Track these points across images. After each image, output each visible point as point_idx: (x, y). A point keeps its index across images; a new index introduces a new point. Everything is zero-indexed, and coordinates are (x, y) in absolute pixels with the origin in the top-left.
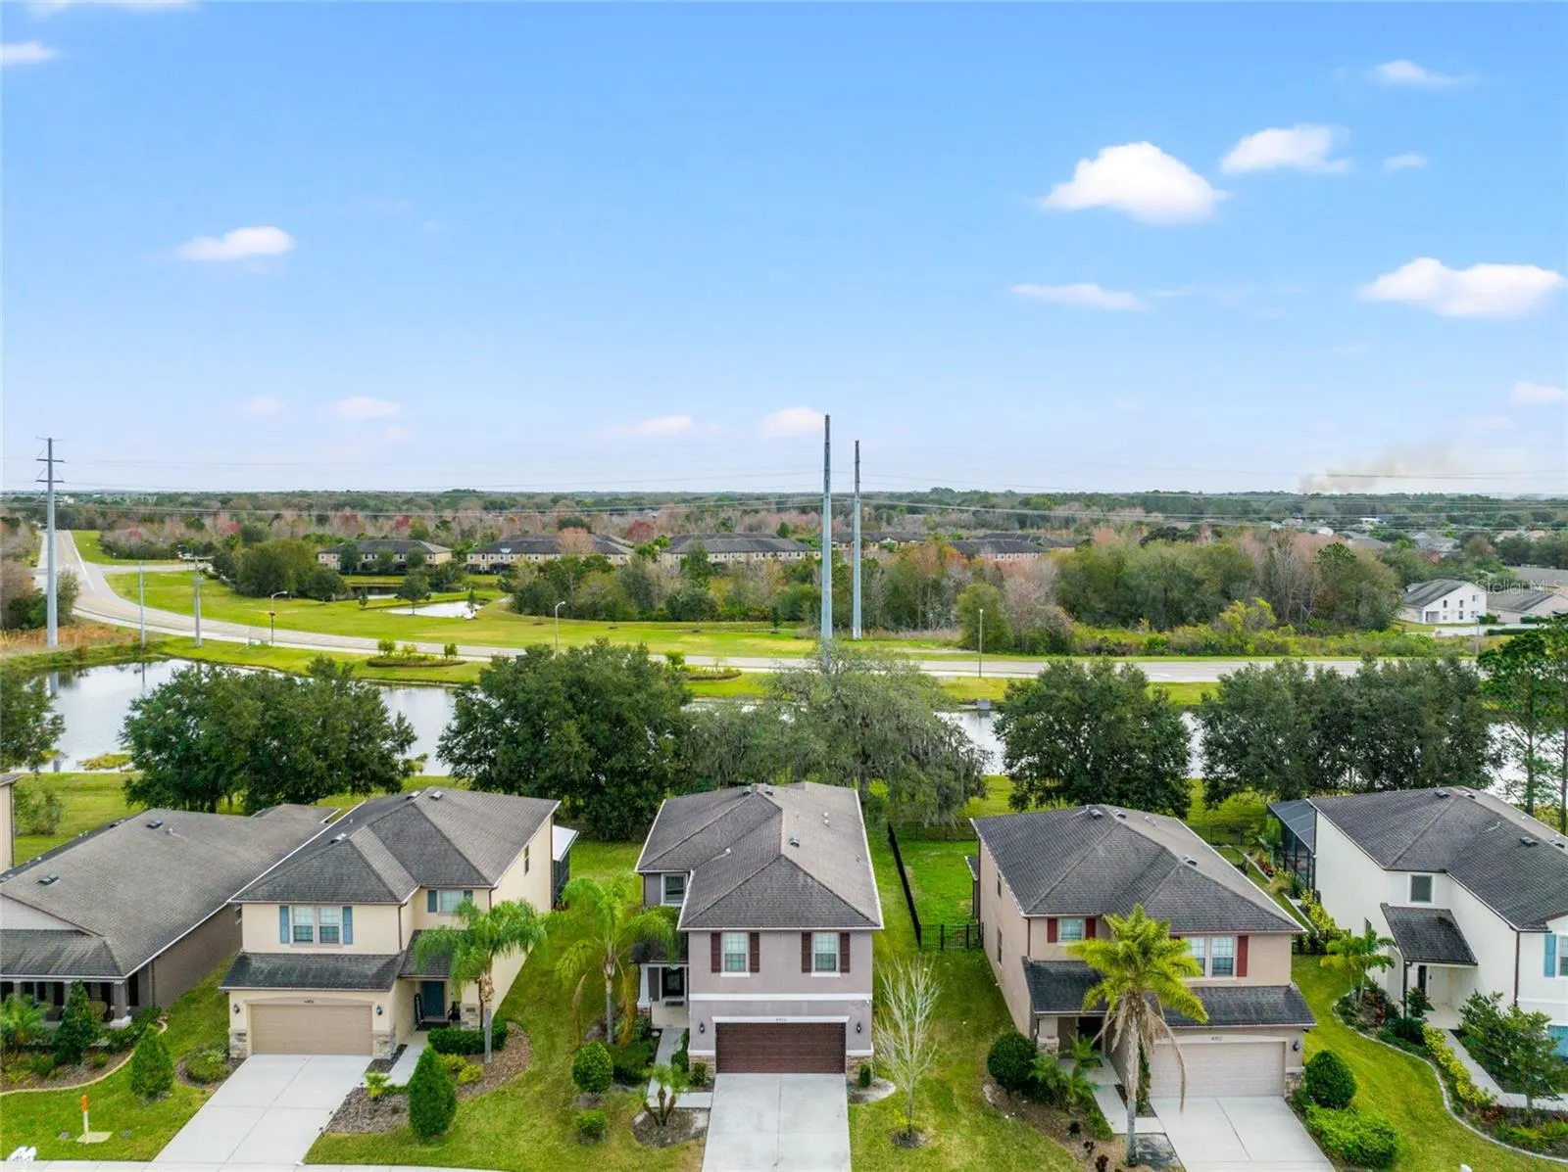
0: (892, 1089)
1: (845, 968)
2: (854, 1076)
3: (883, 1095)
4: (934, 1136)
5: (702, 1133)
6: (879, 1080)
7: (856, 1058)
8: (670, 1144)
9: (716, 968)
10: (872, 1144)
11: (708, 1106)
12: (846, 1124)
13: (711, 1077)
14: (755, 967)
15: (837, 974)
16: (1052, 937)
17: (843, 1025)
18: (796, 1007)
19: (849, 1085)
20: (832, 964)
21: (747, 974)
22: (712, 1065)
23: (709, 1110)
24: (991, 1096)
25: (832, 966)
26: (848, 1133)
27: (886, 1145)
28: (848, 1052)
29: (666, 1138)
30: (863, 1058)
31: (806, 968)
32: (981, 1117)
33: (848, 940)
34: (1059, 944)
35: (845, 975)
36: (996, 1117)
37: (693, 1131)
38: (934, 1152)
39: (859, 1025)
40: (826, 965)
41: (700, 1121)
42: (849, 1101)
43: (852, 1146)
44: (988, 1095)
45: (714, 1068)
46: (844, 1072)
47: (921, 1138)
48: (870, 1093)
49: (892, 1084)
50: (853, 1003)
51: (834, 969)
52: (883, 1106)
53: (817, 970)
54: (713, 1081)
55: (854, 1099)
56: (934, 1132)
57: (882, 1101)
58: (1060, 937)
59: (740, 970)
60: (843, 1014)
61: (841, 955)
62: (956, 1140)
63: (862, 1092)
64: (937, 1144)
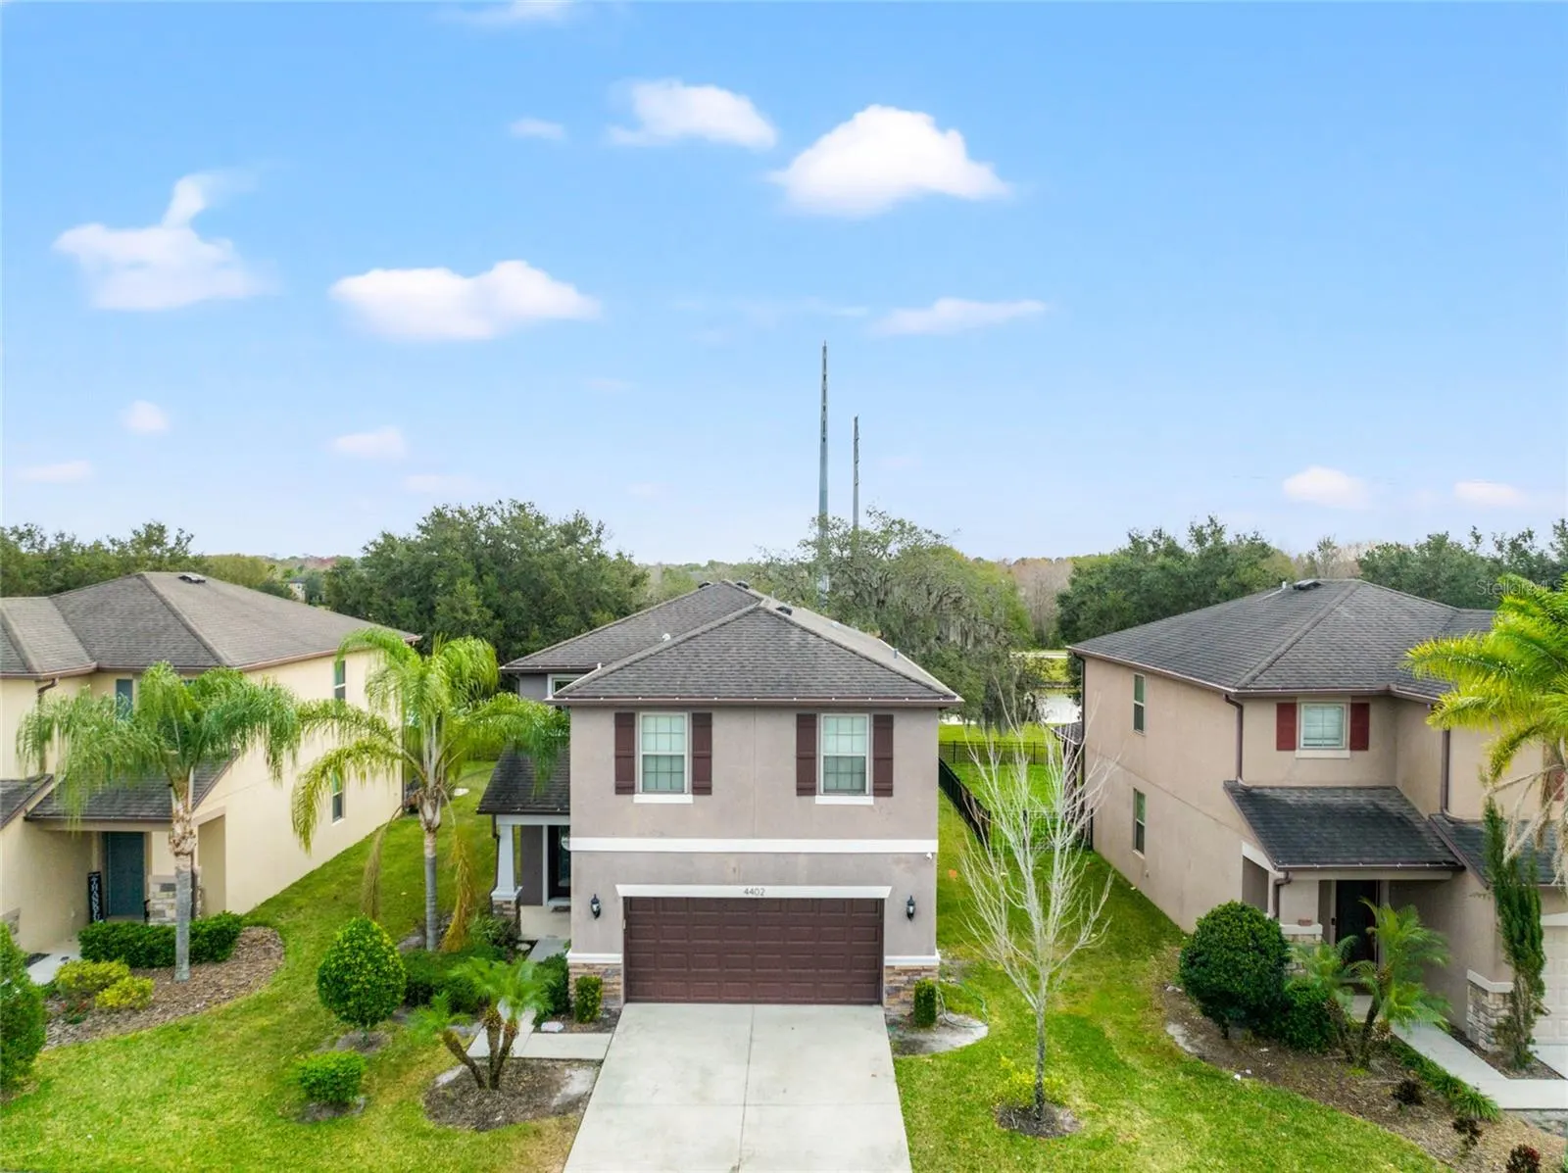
0: (980, 1031)
1: (884, 787)
2: (901, 1009)
3: (962, 1040)
4: (1092, 1114)
5: (578, 1104)
6: (953, 1017)
7: (905, 971)
8: (499, 1124)
9: (625, 784)
10: (955, 1129)
11: (598, 1056)
12: (892, 1091)
13: (614, 1008)
14: (702, 785)
15: (868, 800)
16: (1286, 740)
17: (878, 904)
18: (783, 867)
19: (892, 1024)
20: (857, 778)
21: (688, 798)
22: (618, 984)
23: (601, 1062)
24: (1188, 1042)
25: (857, 786)
26: (899, 1107)
27: (987, 1130)
28: (889, 960)
29: (495, 1113)
30: (917, 971)
31: (806, 785)
32: (1181, 1077)
33: (890, 729)
34: (1298, 753)
35: (883, 800)
36: (1214, 1076)
37: (555, 1102)
38: (1100, 1144)
39: (911, 903)
40: (845, 782)
41: (576, 1083)
42: (895, 1051)
43: (911, 1131)
44: (1181, 1041)
45: (621, 989)
46: (880, 1002)
47: (1063, 1116)
48: (937, 1037)
49: (979, 1023)
50: (898, 858)
51: (862, 791)
52: (968, 1058)
53: (827, 791)
54: (616, 1016)
55: (903, 1049)
56: (1088, 1106)
57: (966, 1050)
58: (1301, 740)
59: (672, 791)
60: (881, 882)
61: (877, 759)
62: (1142, 1121)
63: (921, 1036)
64: (1101, 1128)
